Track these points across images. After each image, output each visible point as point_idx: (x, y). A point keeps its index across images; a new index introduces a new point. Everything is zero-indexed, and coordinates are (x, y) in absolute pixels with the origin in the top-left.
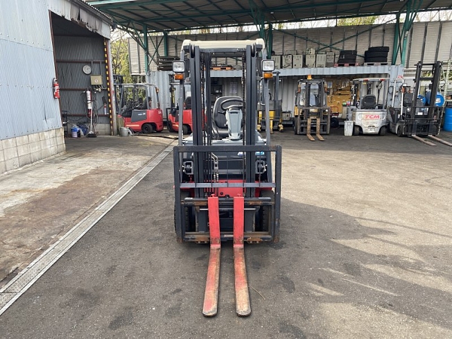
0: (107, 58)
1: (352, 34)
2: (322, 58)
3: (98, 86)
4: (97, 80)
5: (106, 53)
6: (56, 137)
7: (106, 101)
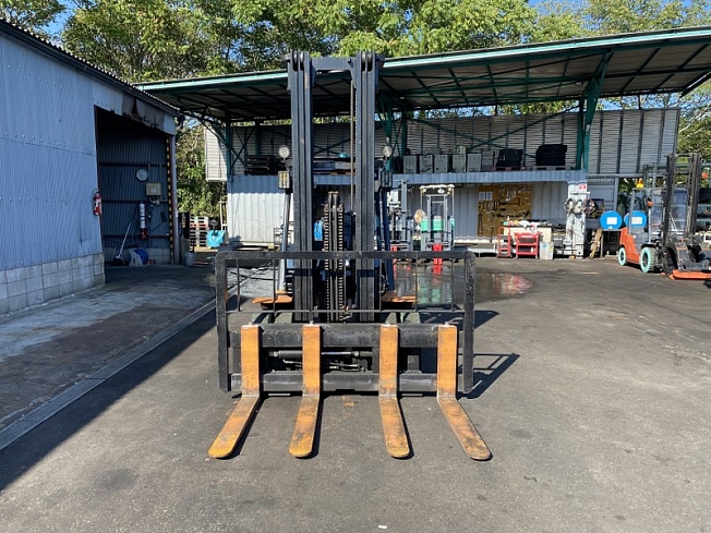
0: (170, 160)
1: (518, 126)
2: (475, 158)
3: (155, 197)
4: (154, 189)
5: (170, 153)
6: (93, 264)
7: (166, 217)
